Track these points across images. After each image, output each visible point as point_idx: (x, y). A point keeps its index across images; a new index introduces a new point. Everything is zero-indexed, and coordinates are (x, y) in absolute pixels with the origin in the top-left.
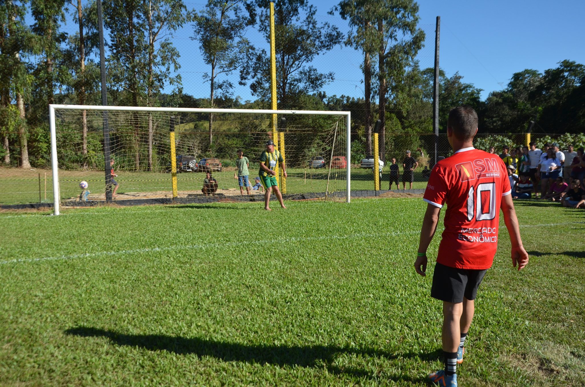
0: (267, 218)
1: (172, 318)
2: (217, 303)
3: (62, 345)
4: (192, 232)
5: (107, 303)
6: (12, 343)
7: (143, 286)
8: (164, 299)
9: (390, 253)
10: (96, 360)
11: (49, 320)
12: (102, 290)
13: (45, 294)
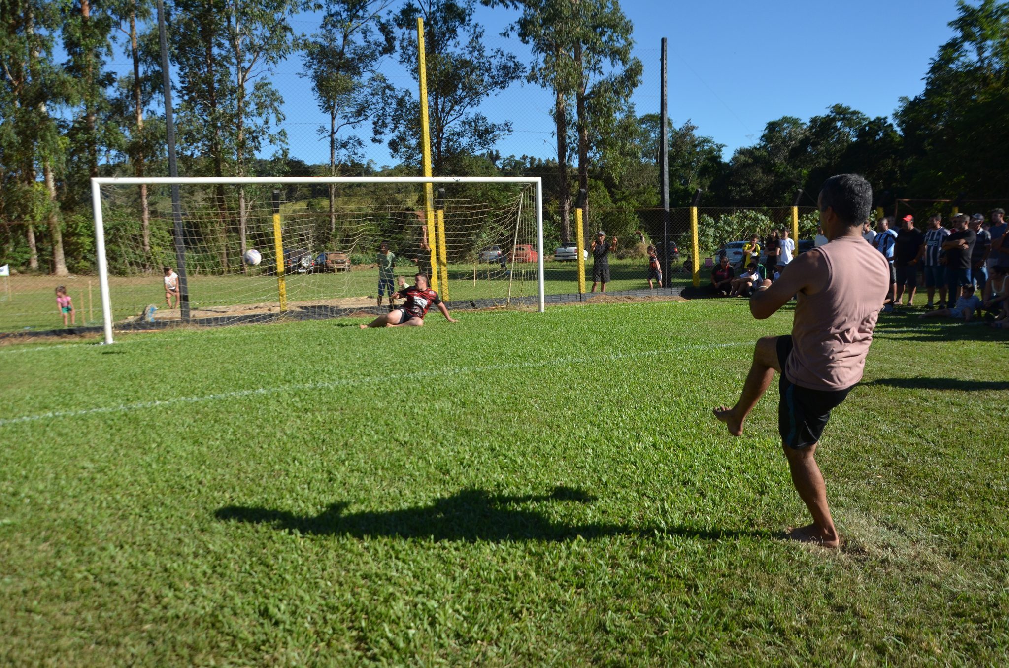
0: (423, 338)
1: (292, 496)
2: (358, 470)
3: (127, 543)
4: (312, 362)
5: (190, 476)
6: (52, 541)
7: (243, 449)
8: (277, 467)
9: (610, 386)
10: (179, 566)
11: (104, 505)
12: (181, 457)
13: (97, 465)
